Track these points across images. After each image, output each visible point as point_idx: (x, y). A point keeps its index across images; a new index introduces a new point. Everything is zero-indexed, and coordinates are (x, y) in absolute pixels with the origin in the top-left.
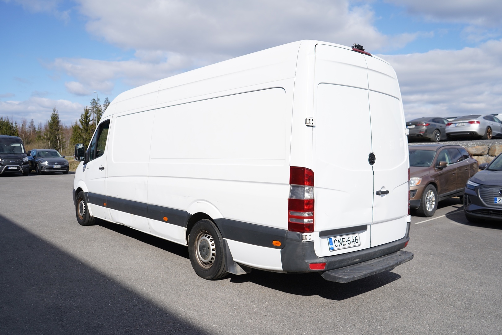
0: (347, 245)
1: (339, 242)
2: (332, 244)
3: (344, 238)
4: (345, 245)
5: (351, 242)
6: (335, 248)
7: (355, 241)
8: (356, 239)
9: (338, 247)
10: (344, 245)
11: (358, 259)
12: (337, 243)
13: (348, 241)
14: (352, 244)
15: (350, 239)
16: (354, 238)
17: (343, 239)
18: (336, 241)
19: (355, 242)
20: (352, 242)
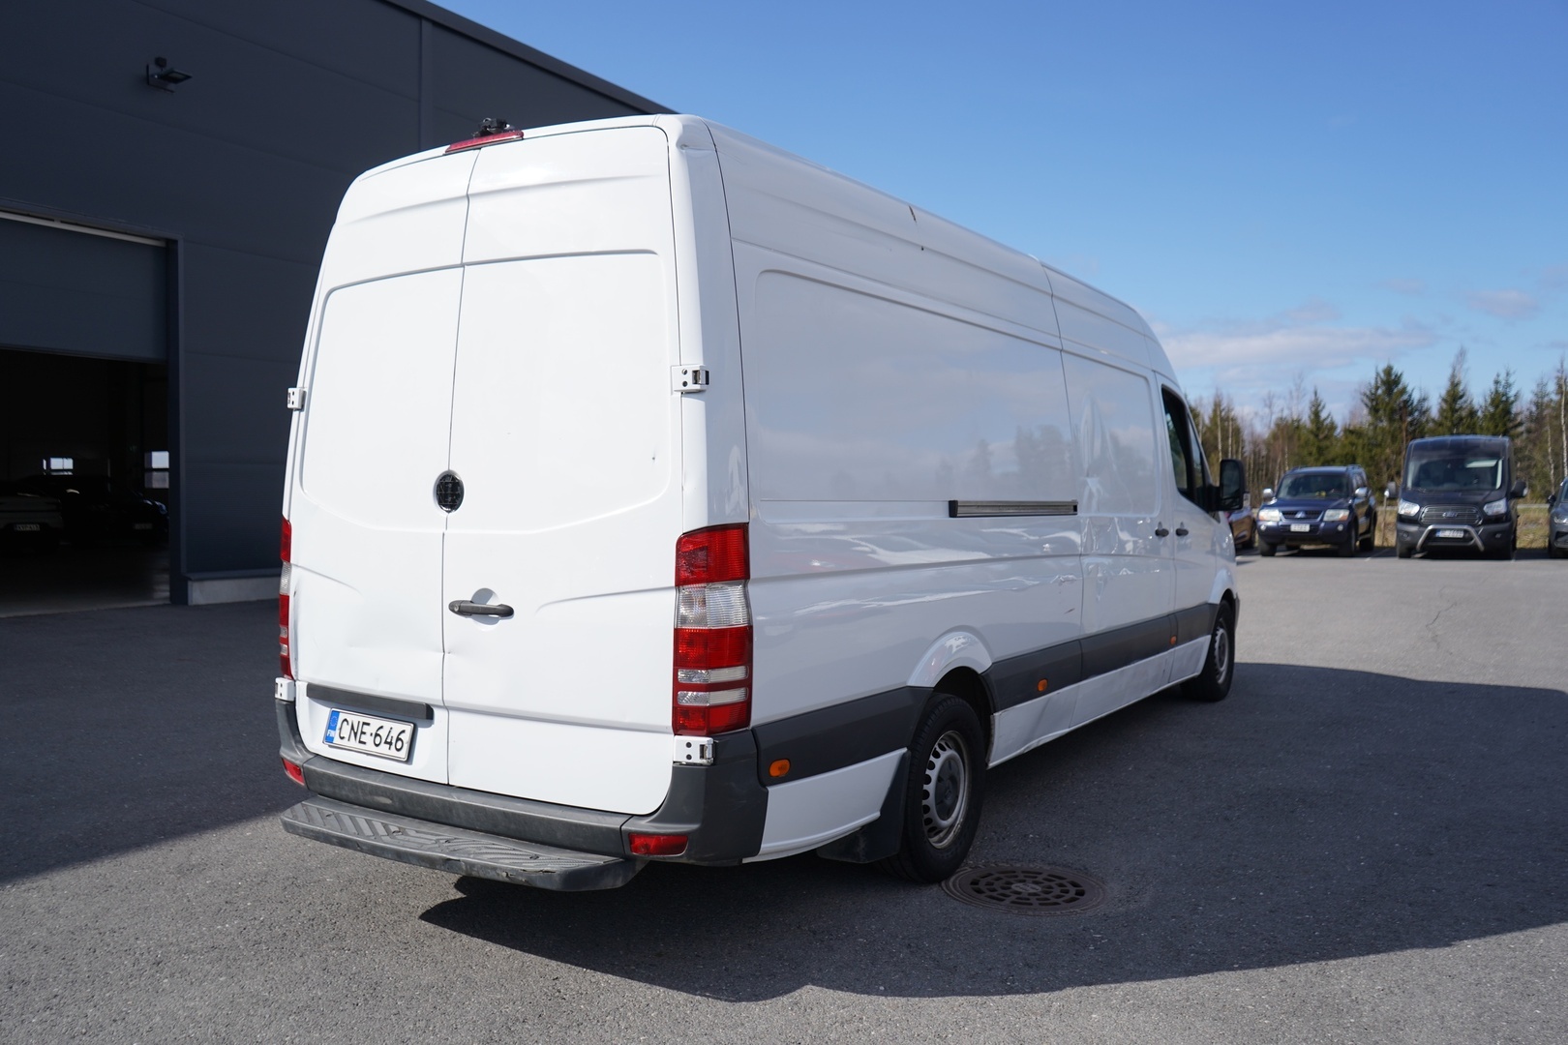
0: (370, 747)
1: (352, 728)
2: (334, 729)
3: (368, 724)
4: (364, 743)
5: (383, 741)
6: (336, 740)
7: (394, 741)
8: (398, 739)
9: (344, 743)
10: (360, 742)
11: (388, 797)
12: (346, 730)
13: (377, 735)
14: (384, 749)
15: (383, 733)
16: (394, 734)
17: (364, 723)
18: (345, 723)
19: (393, 747)
20: (386, 742)
